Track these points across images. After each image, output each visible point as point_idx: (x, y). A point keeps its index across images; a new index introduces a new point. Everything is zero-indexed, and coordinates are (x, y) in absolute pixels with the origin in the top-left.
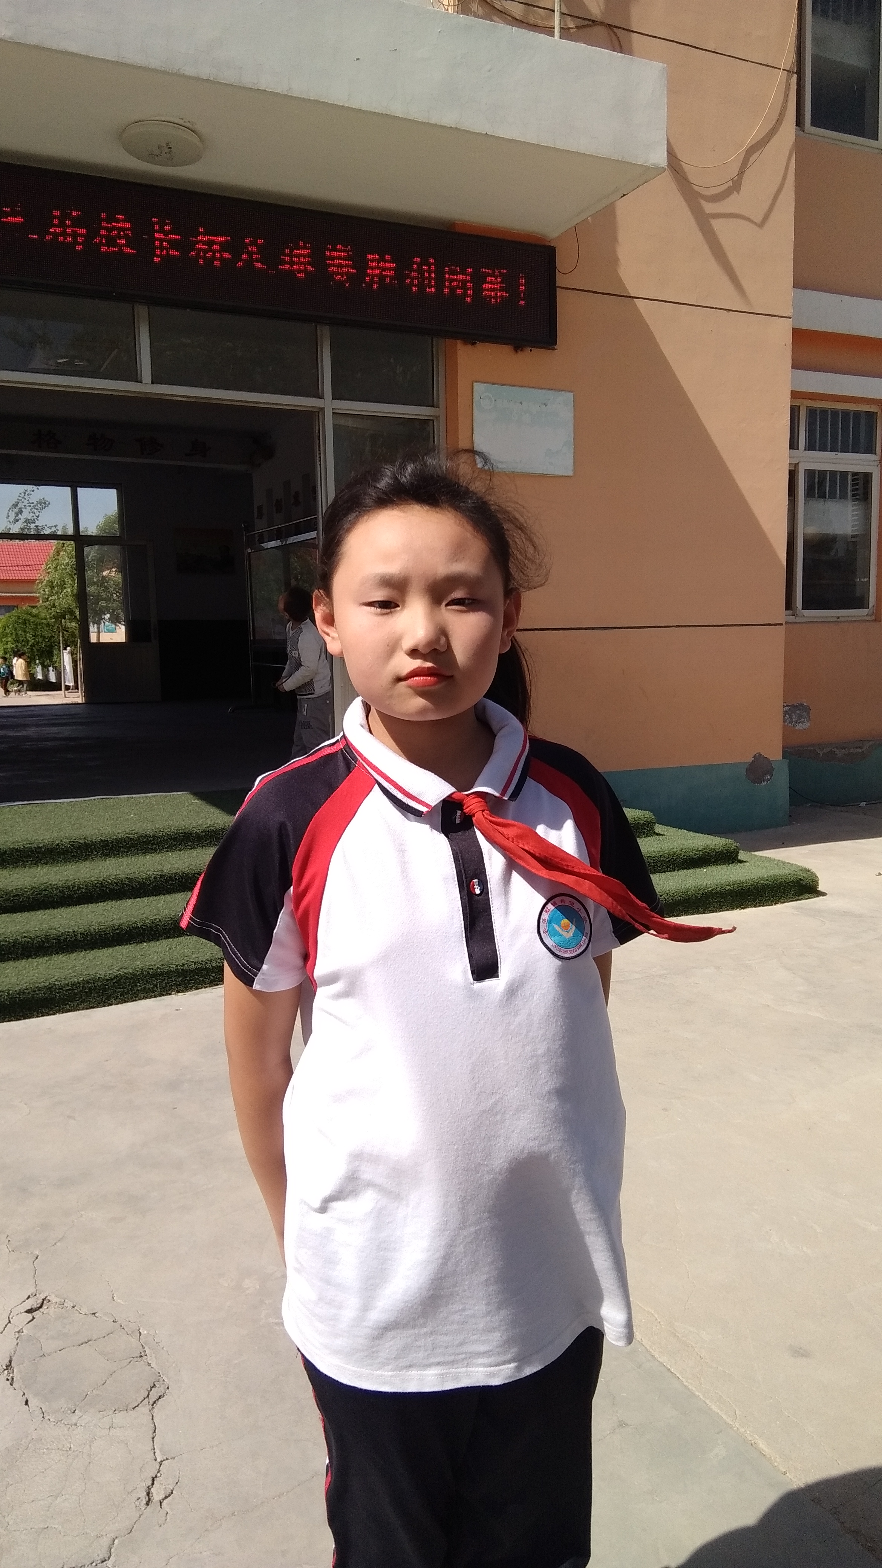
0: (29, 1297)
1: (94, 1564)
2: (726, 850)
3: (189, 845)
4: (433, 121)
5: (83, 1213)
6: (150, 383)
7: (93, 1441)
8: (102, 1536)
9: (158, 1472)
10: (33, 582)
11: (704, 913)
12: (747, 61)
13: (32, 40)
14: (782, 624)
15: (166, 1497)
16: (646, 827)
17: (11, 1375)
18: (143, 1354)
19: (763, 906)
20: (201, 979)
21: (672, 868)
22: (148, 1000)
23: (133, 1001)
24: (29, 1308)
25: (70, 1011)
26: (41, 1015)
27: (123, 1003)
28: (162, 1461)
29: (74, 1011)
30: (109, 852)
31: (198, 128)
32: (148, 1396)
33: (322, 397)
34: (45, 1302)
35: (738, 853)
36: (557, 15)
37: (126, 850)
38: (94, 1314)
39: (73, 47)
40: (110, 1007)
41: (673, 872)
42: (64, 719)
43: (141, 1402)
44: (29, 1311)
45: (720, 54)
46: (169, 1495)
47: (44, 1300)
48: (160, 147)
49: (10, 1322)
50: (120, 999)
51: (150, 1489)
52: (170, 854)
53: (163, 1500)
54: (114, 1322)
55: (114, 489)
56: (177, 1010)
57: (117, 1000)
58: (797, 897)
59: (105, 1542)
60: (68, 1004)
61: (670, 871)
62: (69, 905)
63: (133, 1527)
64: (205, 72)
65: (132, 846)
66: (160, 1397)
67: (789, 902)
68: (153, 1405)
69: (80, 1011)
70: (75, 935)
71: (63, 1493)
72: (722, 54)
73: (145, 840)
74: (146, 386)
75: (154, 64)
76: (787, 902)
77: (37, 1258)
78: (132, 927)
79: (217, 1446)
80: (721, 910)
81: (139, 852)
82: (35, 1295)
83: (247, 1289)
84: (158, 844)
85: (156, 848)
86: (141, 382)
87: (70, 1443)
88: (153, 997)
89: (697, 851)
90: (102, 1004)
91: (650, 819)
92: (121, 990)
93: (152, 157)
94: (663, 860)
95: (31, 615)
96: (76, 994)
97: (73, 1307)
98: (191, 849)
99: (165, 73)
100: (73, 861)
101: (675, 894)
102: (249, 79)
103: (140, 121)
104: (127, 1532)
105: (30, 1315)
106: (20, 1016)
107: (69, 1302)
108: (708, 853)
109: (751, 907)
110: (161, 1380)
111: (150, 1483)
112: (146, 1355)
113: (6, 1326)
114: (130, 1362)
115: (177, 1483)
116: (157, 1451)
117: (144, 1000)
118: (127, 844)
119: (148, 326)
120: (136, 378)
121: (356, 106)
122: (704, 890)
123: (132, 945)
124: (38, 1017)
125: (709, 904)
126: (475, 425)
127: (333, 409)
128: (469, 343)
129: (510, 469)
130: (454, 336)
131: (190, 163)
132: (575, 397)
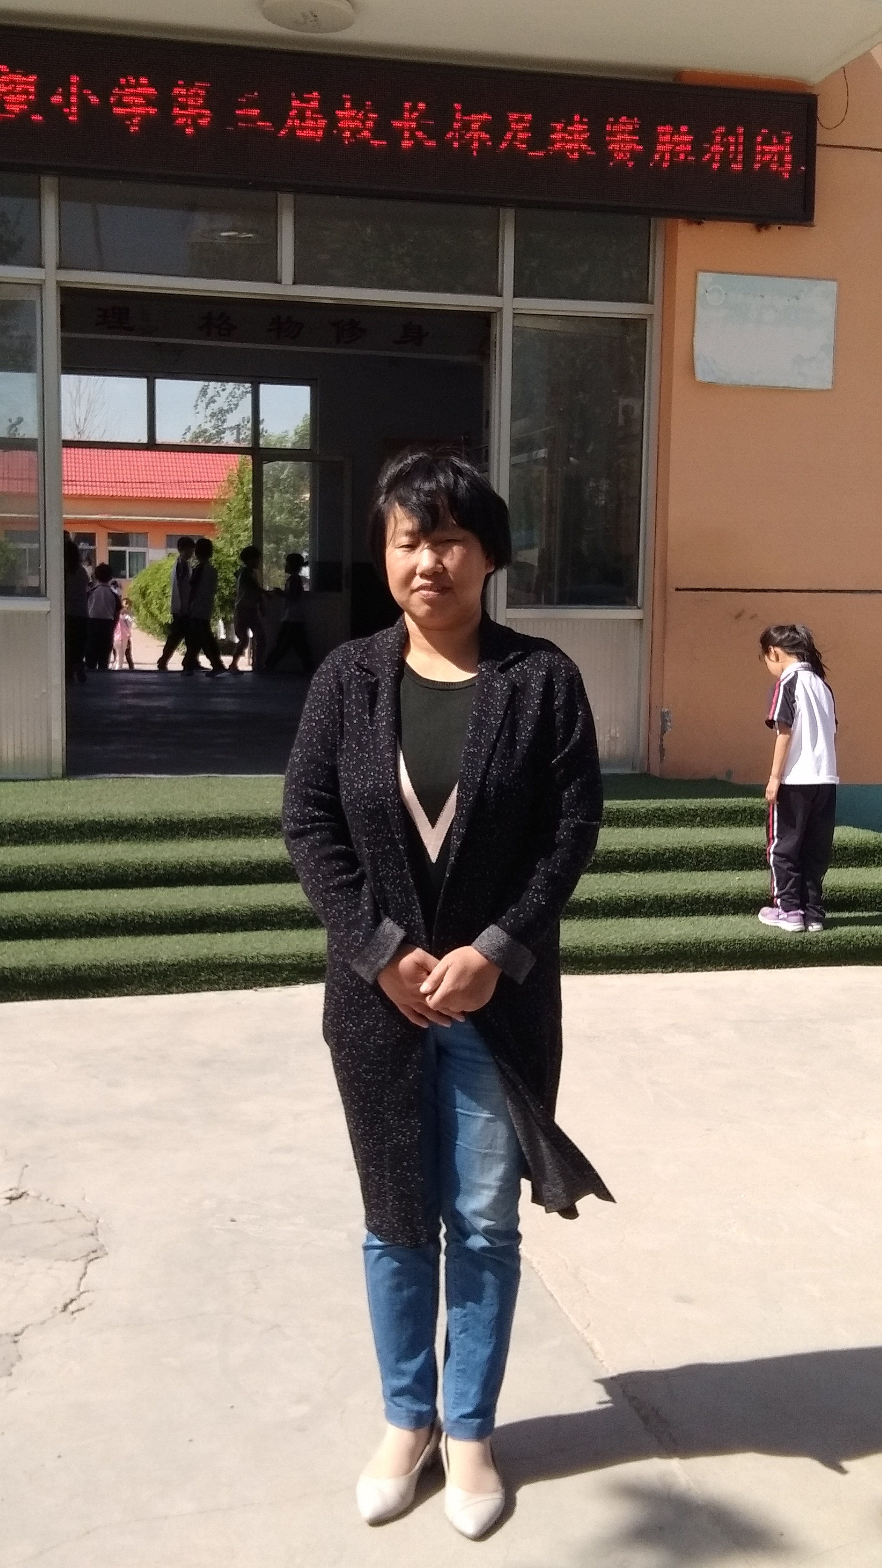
0: (12, 1189)
1: (9, 1335)
6: (292, 283)
7: (32, 1274)
8: (20, 1322)
9: (77, 1297)
15: (78, 1310)
18: (95, 1233)
22: (212, 992)
23: (196, 992)
24: (10, 1196)
26: (96, 996)
27: (184, 993)
28: (83, 1292)
29: (132, 995)
32: (87, 1256)
33: (500, 295)
34: (25, 1194)
37: (216, 833)
38: (63, 1206)
40: (170, 995)
43: (80, 1258)
44: (8, 1198)
46: (81, 1310)
47: (23, 1193)
48: (304, 15)
51: (68, 1305)
52: (265, 841)
53: (75, 1311)
54: (78, 1212)
55: (307, 385)
56: (240, 1005)
59: (22, 1326)
62: (143, 887)
63: (46, 1321)
65: (224, 828)
66: (97, 1258)
68: (89, 1261)
69: (138, 996)
70: (144, 916)
73: (238, 822)
74: (288, 288)
77: (27, 1166)
79: (131, 1289)
81: (231, 835)
82: (18, 1189)
83: (204, 1206)
84: (254, 828)
85: (249, 832)
86: (280, 283)
87: (13, 1273)
88: (217, 990)
90: (161, 991)
93: (297, 25)
97: (47, 1200)
104: (39, 1323)
105: (9, 1200)
107: (44, 1197)
110: (103, 1249)
111: (68, 1301)
112: (97, 1235)
114: (82, 1236)
115: (90, 1304)
116: (81, 1286)
118: (217, 826)
119: (293, 215)
120: (274, 279)
124: (93, 997)
126: (696, 325)
127: (514, 309)
128: (695, 222)
129: (743, 381)
130: (675, 214)
131: (343, 28)
132: (839, 287)
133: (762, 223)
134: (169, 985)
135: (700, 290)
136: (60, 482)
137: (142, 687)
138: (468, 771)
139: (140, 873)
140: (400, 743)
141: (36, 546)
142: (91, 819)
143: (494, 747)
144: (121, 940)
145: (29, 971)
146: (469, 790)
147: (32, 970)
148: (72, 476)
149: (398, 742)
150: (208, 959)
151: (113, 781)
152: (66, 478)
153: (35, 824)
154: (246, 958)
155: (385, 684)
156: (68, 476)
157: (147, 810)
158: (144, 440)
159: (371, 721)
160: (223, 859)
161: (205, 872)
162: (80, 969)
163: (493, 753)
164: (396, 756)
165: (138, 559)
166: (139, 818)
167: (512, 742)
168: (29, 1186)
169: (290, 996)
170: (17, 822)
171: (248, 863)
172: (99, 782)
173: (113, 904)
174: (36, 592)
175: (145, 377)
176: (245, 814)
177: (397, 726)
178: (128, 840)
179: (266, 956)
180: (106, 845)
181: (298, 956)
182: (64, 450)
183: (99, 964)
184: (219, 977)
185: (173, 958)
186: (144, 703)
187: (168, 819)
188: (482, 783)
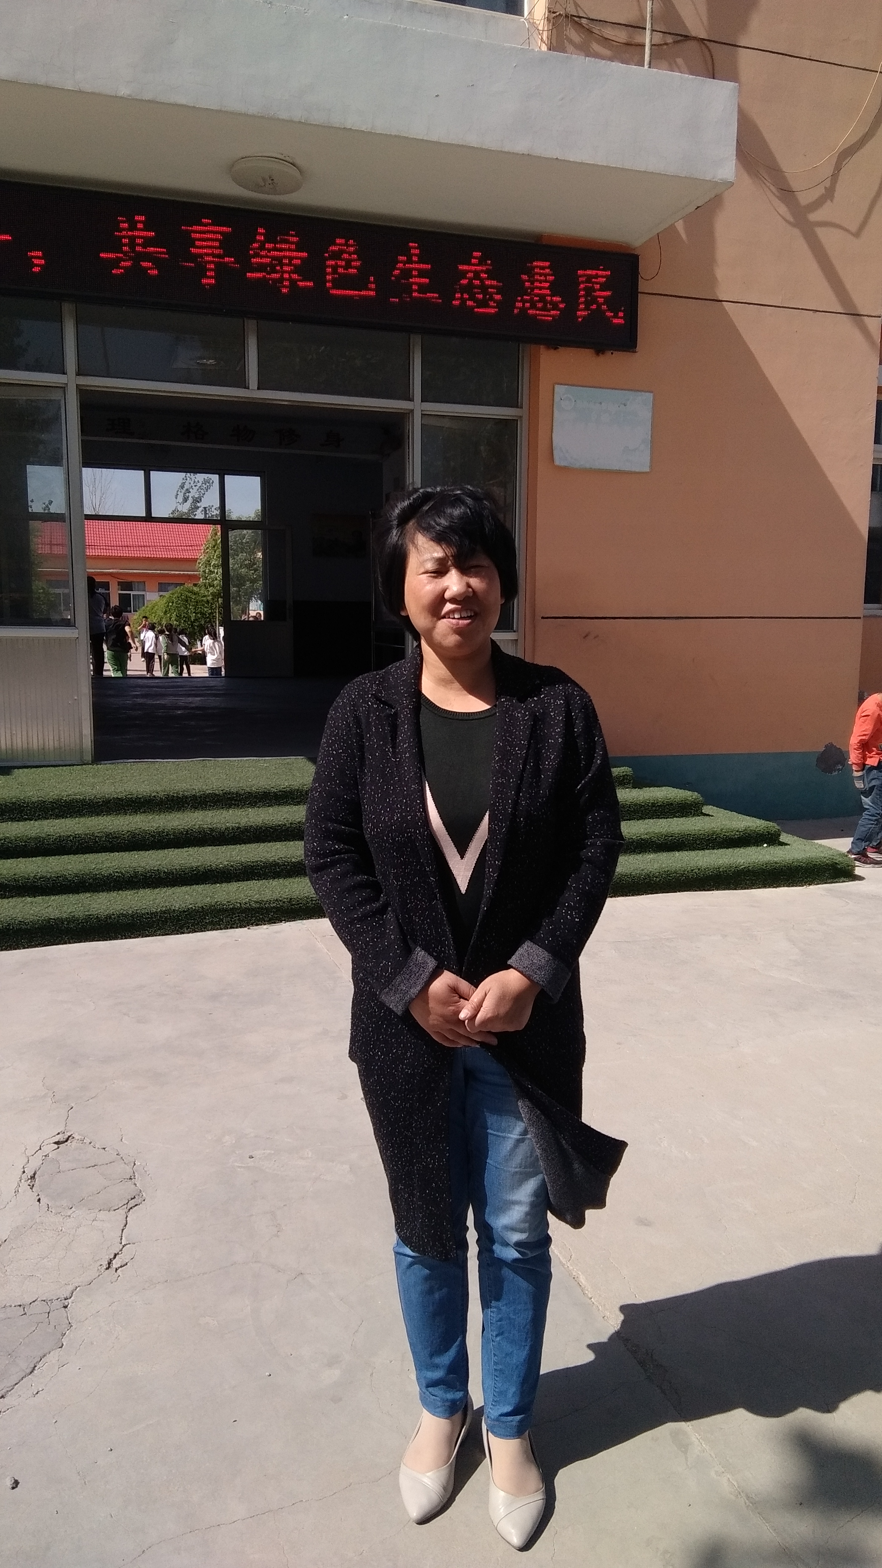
0: (59, 1134)
1: (59, 1300)
2: (767, 832)
3: (267, 803)
4: (506, 150)
5: (115, 1081)
6: (256, 388)
7: (78, 1228)
8: (69, 1284)
9: (120, 1251)
10: (195, 560)
11: (736, 889)
12: (843, 66)
13: (148, 96)
14: (860, 618)
15: (121, 1267)
16: (693, 807)
17: (33, 1183)
18: (132, 1177)
19: (796, 886)
20: (261, 917)
21: (711, 846)
22: (214, 931)
23: (202, 931)
24: (57, 1140)
25: (149, 936)
26: (124, 937)
27: (193, 933)
28: (125, 1245)
29: (152, 936)
30: (198, 806)
31: (298, 162)
32: (127, 1203)
33: (412, 400)
34: (70, 1138)
35: (780, 835)
36: (648, 32)
37: (212, 805)
38: (104, 1149)
39: (182, 100)
40: (183, 935)
41: (711, 850)
42: (201, 690)
43: (121, 1207)
44: (55, 1143)
45: (815, 60)
46: (124, 1266)
47: (69, 1137)
48: (264, 180)
49: (40, 1149)
50: (191, 929)
51: (112, 1261)
52: (250, 810)
53: (119, 1268)
54: (117, 1155)
55: (257, 476)
56: (236, 940)
57: (189, 930)
58: (832, 880)
59: (70, 1288)
60: (147, 930)
61: (709, 849)
62: (158, 849)
63: (92, 1281)
64: (298, 114)
65: (218, 801)
66: (136, 1205)
67: (823, 884)
68: (129, 1210)
69: (157, 937)
70: (159, 873)
71: (49, 1257)
72: (818, 61)
73: (229, 796)
74: (253, 392)
75: (252, 110)
76: (821, 884)
77: (72, 1108)
78: (208, 869)
79: (168, 1239)
80: (753, 887)
81: (224, 806)
82: (64, 1133)
83: (225, 1143)
84: (240, 800)
85: (238, 804)
86: (248, 388)
87: (62, 1227)
88: (219, 930)
89: (737, 832)
90: (175, 932)
91: (698, 800)
92: (193, 921)
93: (258, 188)
94: (703, 838)
95: (192, 593)
96: (154, 922)
97: (90, 1143)
98: (269, 806)
99: (262, 117)
100: (167, 811)
101: (707, 870)
102: (336, 120)
103: (246, 157)
104: (87, 1284)
105: (56, 1145)
106: (107, 937)
107: (88, 1139)
108: (749, 834)
109: (784, 886)
110: (141, 1195)
111: (112, 1257)
112: (135, 1179)
113: (37, 1151)
114: (121, 1181)
115: (132, 1259)
116: (123, 1238)
117: (211, 932)
118: (213, 799)
119: (256, 338)
120: (243, 384)
121: (434, 138)
122: (736, 867)
123: (207, 885)
124: (122, 939)
125: (741, 881)
126: (554, 424)
127: (422, 411)
128: (552, 348)
129: (588, 466)
130: (538, 341)
131: (292, 191)
132: (654, 396)
133: (600, 349)
134: (181, 928)
135: (557, 398)
136: (84, 547)
137: (147, 689)
138: (498, 802)
139: (155, 838)
140: (425, 774)
141: (66, 591)
142: (115, 796)
143: (521, 778)
144: (142, 892)
145: (69, 920)
146: (501, 821)
147: (72, 920)
148: (91, 542)
149: (423, 773)
150: (211, 906)
151: (131, 765)
152: (87, 544)
153: (72, 801)
154: (240, 904)
155: (404, 716)
156: (89, 543)
157: (159, 789)
158: (143, 514)
159: (394, 752)
160: (219, 826)
161: (205, 836)
162: (110, 917)
163: (521, 783)
164: (422, 788)
165: (139, 600)
166: (153, 795)
167: (537, 772)
168: (74, 1130)
169: (276, 932)
170: (58, 800)
171: (239, 828)
172: (120, 766)
173: (134, 865)
174: (68, 624)
175: (142, 470)
176: (234, 790)
177: (420, 757)
178: (144, 812)
179: (256, 902)
180: (128, 817)
181: (281, 901)
182: (86, 521)
183: (125, 912)
184: (220, 918)
185: (183, 905)
186: (150, 702)
187: (175, 795)
188: (513, 814)
